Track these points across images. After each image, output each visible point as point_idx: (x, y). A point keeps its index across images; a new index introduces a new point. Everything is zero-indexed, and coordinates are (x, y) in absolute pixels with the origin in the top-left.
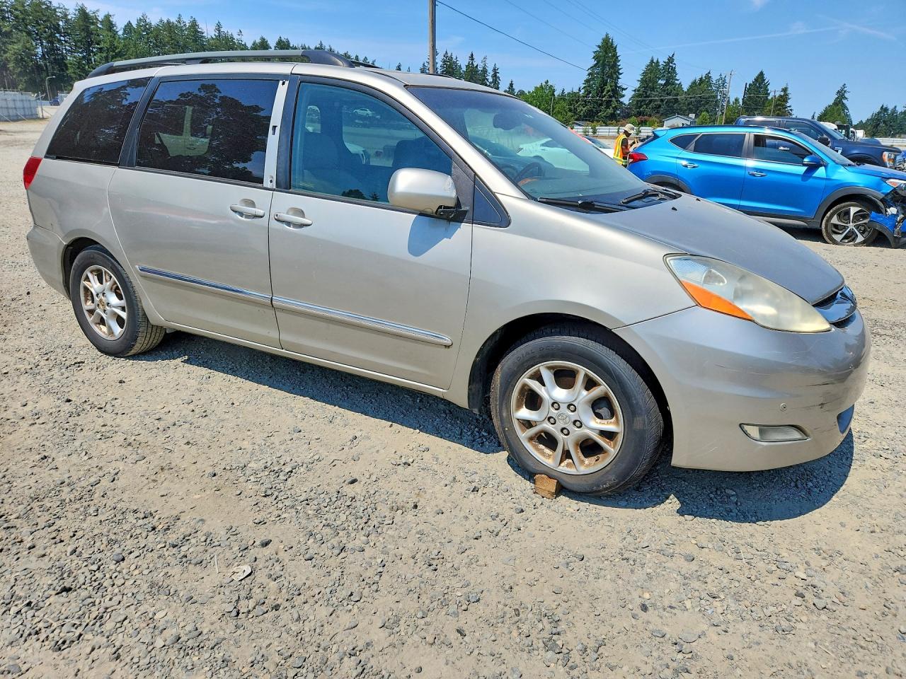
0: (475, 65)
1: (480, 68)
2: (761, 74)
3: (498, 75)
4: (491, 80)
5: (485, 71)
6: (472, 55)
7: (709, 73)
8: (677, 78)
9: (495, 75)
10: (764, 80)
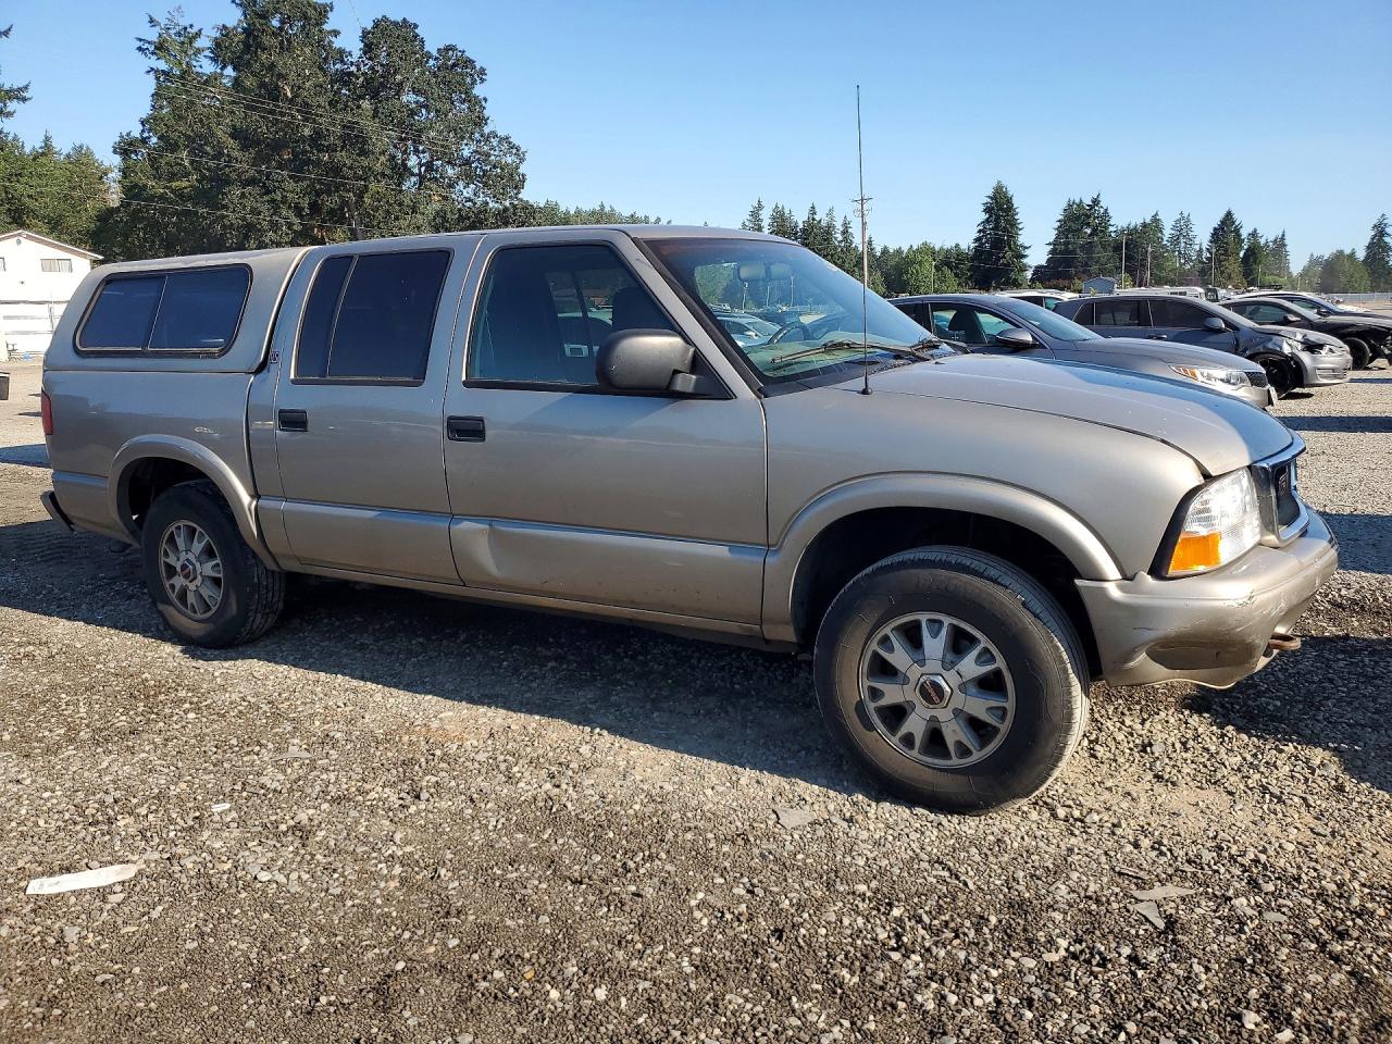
0: (817, 218)
1: (823, 224)
2: (1229, 214)
3: (850, 230)
4: (840, 238)
5: (830, 227)
6: (813, 208)
7: (1157, 214)
8: (1111, 222)
9: (845, 232)
10: (1234, 222)
